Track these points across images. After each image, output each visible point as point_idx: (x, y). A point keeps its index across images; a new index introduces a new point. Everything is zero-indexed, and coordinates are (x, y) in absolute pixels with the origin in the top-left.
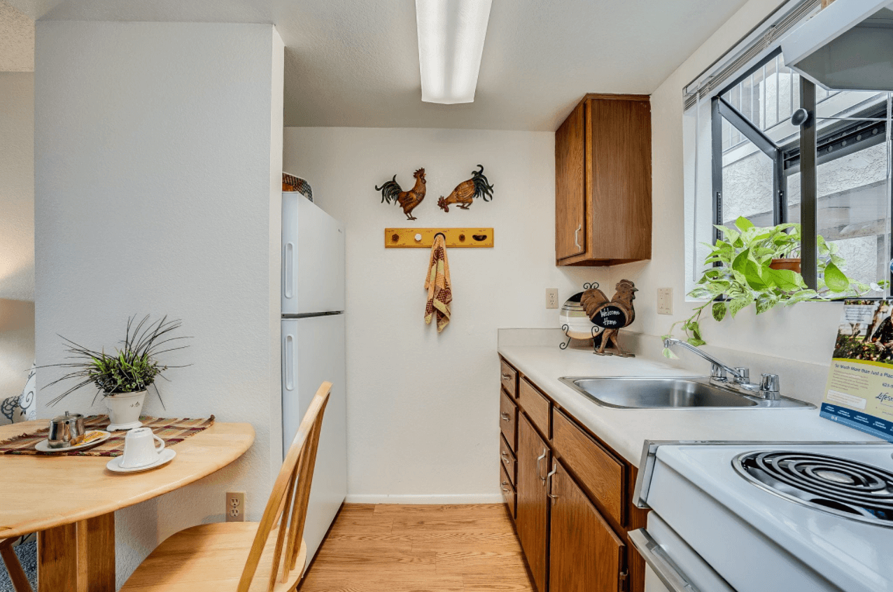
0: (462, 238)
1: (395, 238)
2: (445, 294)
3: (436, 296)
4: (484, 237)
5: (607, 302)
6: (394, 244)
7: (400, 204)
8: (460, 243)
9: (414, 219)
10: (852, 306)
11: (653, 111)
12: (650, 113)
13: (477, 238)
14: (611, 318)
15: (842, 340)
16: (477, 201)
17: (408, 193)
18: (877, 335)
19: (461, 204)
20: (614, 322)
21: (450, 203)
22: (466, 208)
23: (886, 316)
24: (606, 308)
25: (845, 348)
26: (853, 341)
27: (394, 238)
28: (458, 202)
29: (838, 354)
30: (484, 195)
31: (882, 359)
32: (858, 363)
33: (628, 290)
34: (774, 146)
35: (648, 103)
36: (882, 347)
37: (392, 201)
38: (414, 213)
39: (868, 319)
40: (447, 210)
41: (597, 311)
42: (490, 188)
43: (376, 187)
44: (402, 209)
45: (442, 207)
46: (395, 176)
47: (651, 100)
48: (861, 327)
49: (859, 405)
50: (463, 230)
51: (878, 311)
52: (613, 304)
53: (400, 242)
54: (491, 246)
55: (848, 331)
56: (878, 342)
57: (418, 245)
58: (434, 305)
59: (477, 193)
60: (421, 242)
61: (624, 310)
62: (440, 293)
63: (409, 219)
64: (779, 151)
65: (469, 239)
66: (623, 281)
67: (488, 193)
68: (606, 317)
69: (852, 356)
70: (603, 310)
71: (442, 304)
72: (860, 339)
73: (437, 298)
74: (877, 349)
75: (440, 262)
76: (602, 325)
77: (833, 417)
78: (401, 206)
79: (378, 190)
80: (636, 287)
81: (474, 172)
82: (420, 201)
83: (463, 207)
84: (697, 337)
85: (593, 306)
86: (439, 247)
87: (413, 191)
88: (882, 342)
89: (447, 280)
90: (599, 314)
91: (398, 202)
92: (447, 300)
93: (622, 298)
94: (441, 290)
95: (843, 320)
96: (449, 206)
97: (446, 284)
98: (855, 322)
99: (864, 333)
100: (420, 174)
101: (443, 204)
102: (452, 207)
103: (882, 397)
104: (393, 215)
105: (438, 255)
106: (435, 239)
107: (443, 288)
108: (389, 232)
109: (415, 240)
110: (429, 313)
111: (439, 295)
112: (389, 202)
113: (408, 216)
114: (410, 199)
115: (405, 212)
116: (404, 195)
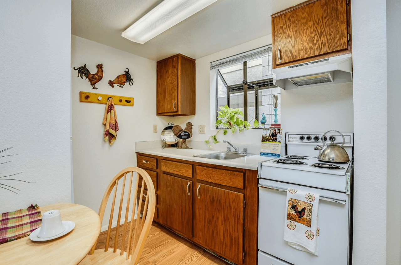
0: (121, 101)
1: (87, 97)
2: (115, 127)
3: (111, 128)
4: (130, 101)
5: (182, 130)
6: (85, 100)
7: (88, 80)
8: (120, 103)
9: (96, 88)
10: (265, 130)
11: (196, 65)
12: (195, 66)
13: (127, 101)
14: (185, 135)
15: (263, 138)
16: (127, 84)
17: (94, 75)
18: (271, 136)
19: (120, 85)
20: (186, 137)
21: (114, 83)
22: (122, 87)
23: (272, 132)
24: (183, 132)
25: (264, 139)
26: (266, 138)
27: (85, 98)
28: (118, 83)
29: (263, 141)
30: (129, 82)
31: (273, 141)
32: (267, 142)
33: (190, 125)
34: (227, 85)
35: (195, 62)
36: (272, 138)
37: (84, 78)
38: (96, 85)
39: (269, 133)
40: (113, 87)
41: (179, 133)
42: (132, 79)
43: (74, 68)
44: (89, 83)
45: (110, 85)
46: (86, 64)
47: (196, 61)
48: (267, 135)
49: (269, 151)
50: (121, 97)
51: (270, 131)
52: (186, 131)
53: (89, 100)
54: (132, 105)
55: (264, 136)
56: (271, 138)
57: (99, 102)
58: (110, 132)
59: (126, 81)
61: (189, 132)
62: (113, 126)
63: (94, 88)
64: (228, 87)
65: (124, 102)
66: (189, 122)
67: (131, 82)
68: (183, 135)
69: (266, 141)
70: (182, 133)
71: (114, 131)
72: (267, 137)
73: (112, 128)
74: (271, 139)
75: (112, 111)
76: (182, 138)
77: (263, 155)
78: (89, 81)
79: (76, 70)
80: (193, 125)
81: (125, 71)
82: (100, 80)
83: (120, 86)
84: (216, 140)
85: (178, 131)
86: (111, 104)
88: (272, 137)
89: (116, 120)
90: (180, 134)
91: (87, 78)
92: (117, 129)
93: (188, 128)
94: (114, 125)
95: (263, 133)
96: (114, 85)
97: (116, 121)
98: (266, 134)
99: (268, 136)
100: (100, 67)
101: (111, 83)
102: (115, 85)
103: (274, 149)
104: (85, 85)
105: (110, 108)
106: (109, 100)
107: (114, 124)
108: (83, 93)
109: (98, 99)
110: (107, 136)
111: (112, 127)
112: (82, 78)
113: (93, 87)
114: (95, 78)
115: (92, 85)
116: (92, 76)
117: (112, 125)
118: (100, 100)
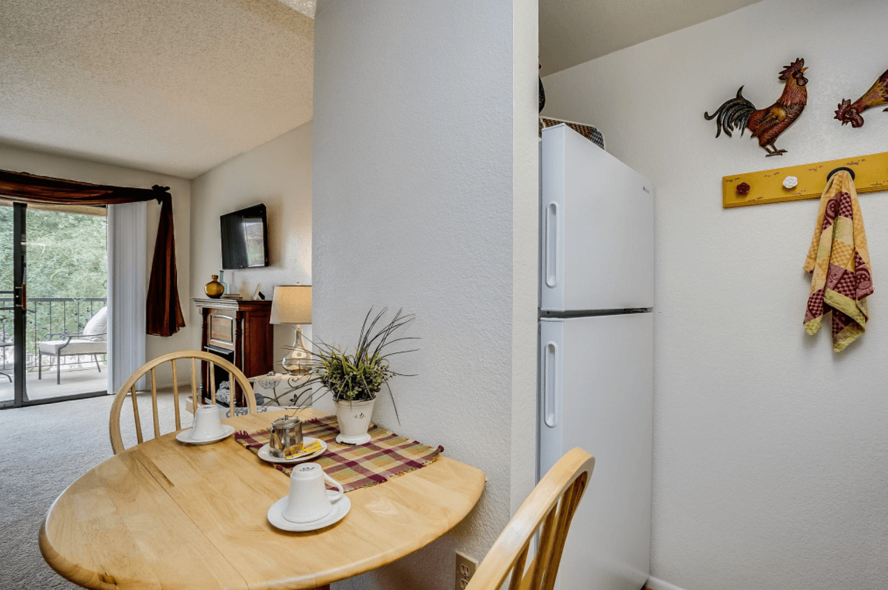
1: (743, 189)
2: (854, 280)
3: (832, 285)
6: (740, 201)
7: (750, 133)
9: (780, 152)
17: (769, 110)
21: (866, 108)
27: (740, 191)
28: (886, 101)
37: (736, 131)
38: (779, 143)
40: (858, 124)
43: (705, 114)
44: (756, 140)
45: (846, 120)
46: (741, 88)
53: (752, 196)
57: (790, 196)
58: (828, 301)
60: (797, 191)
62: (842, 278)
63: (771, 154)
73: (835, 287)
75: (843, 221)
78: (753, 136)
79: (710, 118)
82: (794, 120)
86: (840, 195)
87: (779, 104)
89: (861, 254)
91: (747, 130)
92: (861, 291)
94: (846, 272)
96: (863, 115)
97: (857, 259)
100: (793, 72)
101: (849, 113)
102: (869, 114)
105: (837, 209)
106: (830, 180)
107: (850, 269)
108: (731, 181)
109: (784, 188)
110: (814, 316)
111: (839, 282)
112: (729, 134)
113: (768, 150)
114: (773, 119)
115: (763, 145)
116: (759, 116)
117: (839, 275)
118: (794, 188)
